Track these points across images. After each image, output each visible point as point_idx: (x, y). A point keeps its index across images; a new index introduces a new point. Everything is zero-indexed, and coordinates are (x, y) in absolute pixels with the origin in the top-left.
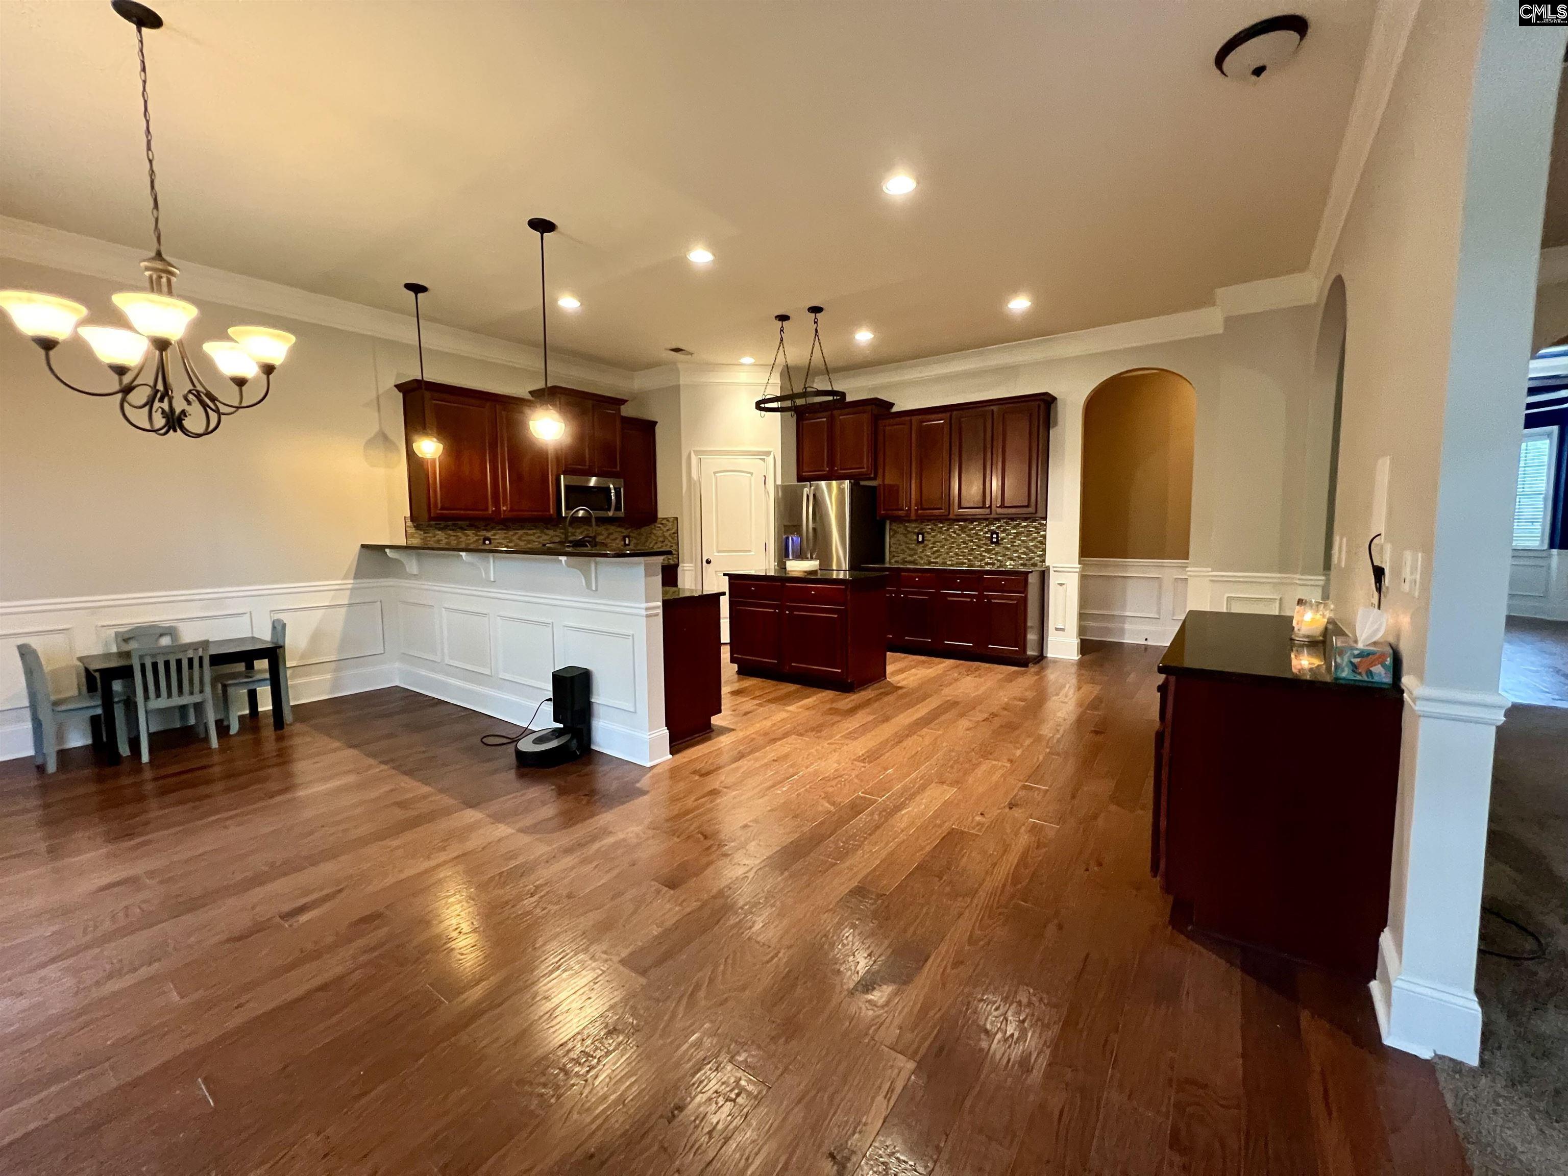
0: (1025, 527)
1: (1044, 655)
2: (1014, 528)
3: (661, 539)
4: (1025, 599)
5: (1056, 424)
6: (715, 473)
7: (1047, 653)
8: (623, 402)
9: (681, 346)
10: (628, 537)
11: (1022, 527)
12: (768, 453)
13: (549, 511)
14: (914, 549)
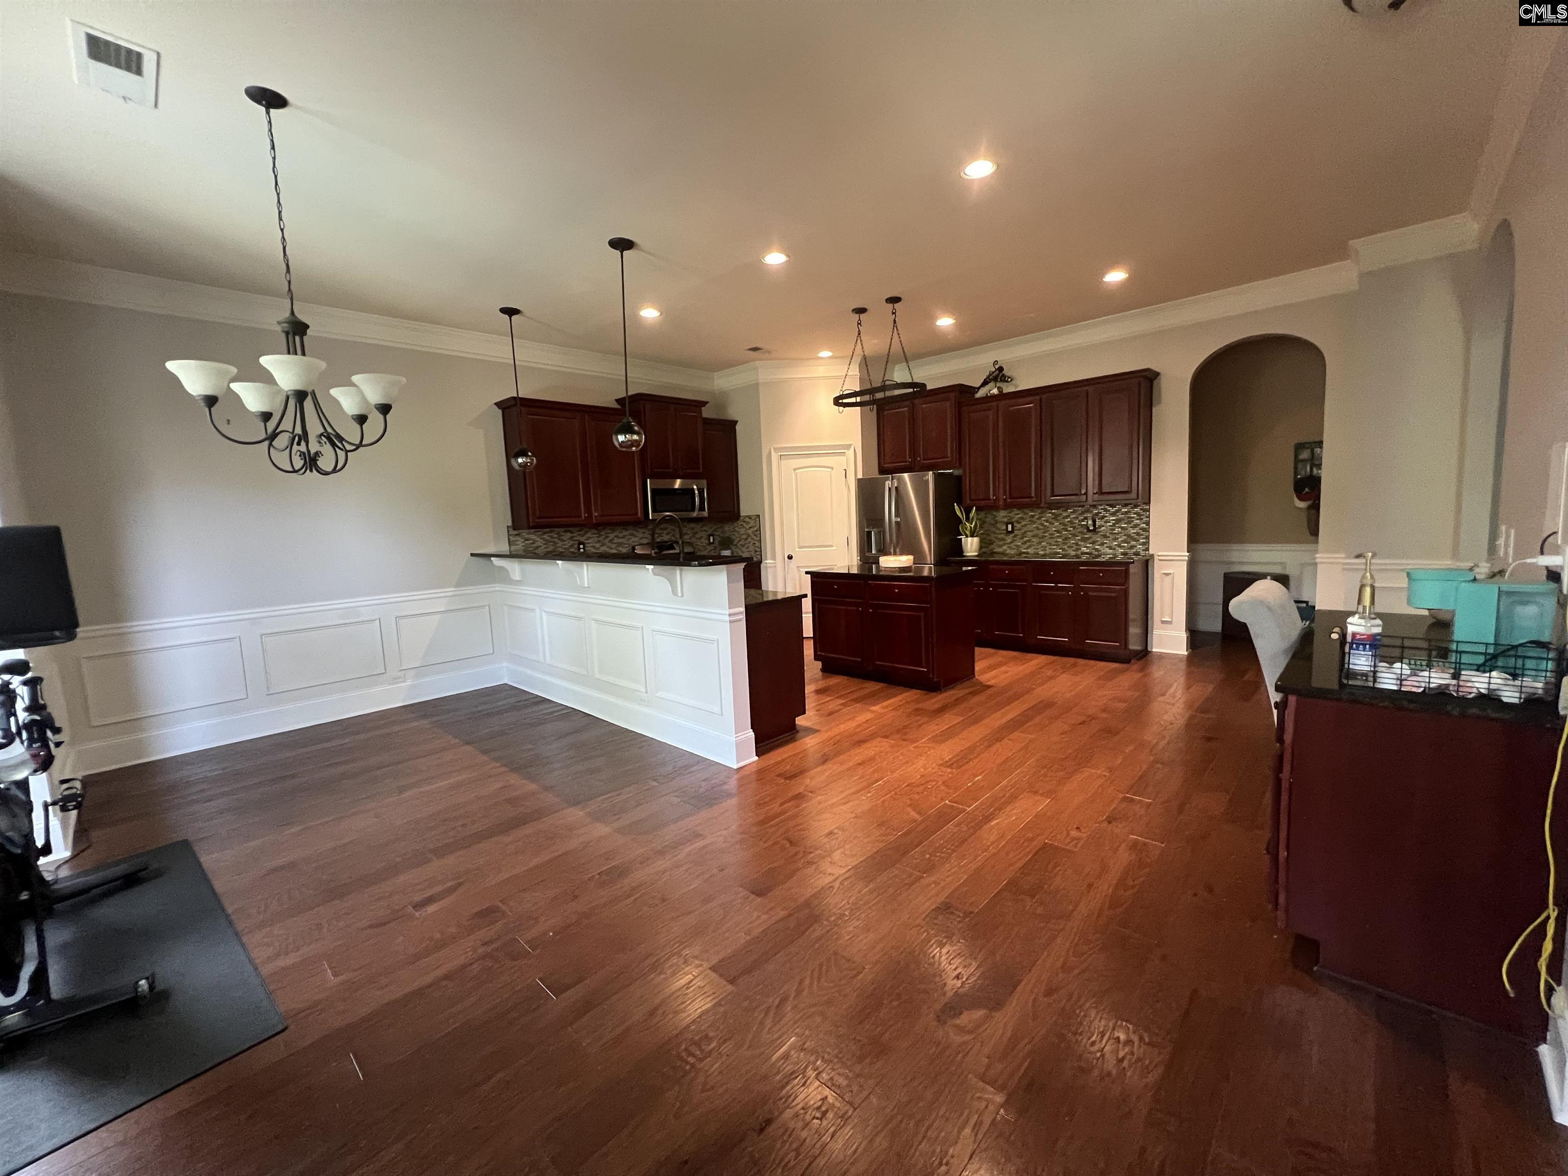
0: (1126, 513)
1: (1149, 649)
2: (1113, 514)
3: (744, 537)
4: (1126, 593)
5: (1159, 402)
6: (795, 470)
7: (1152, 648)
8: (704, 403)
9: (759, 345)
10: (713, 535)
11: (1122, 514)
12: (848, 447)
13: (637, 514)
14: (1003, 539)
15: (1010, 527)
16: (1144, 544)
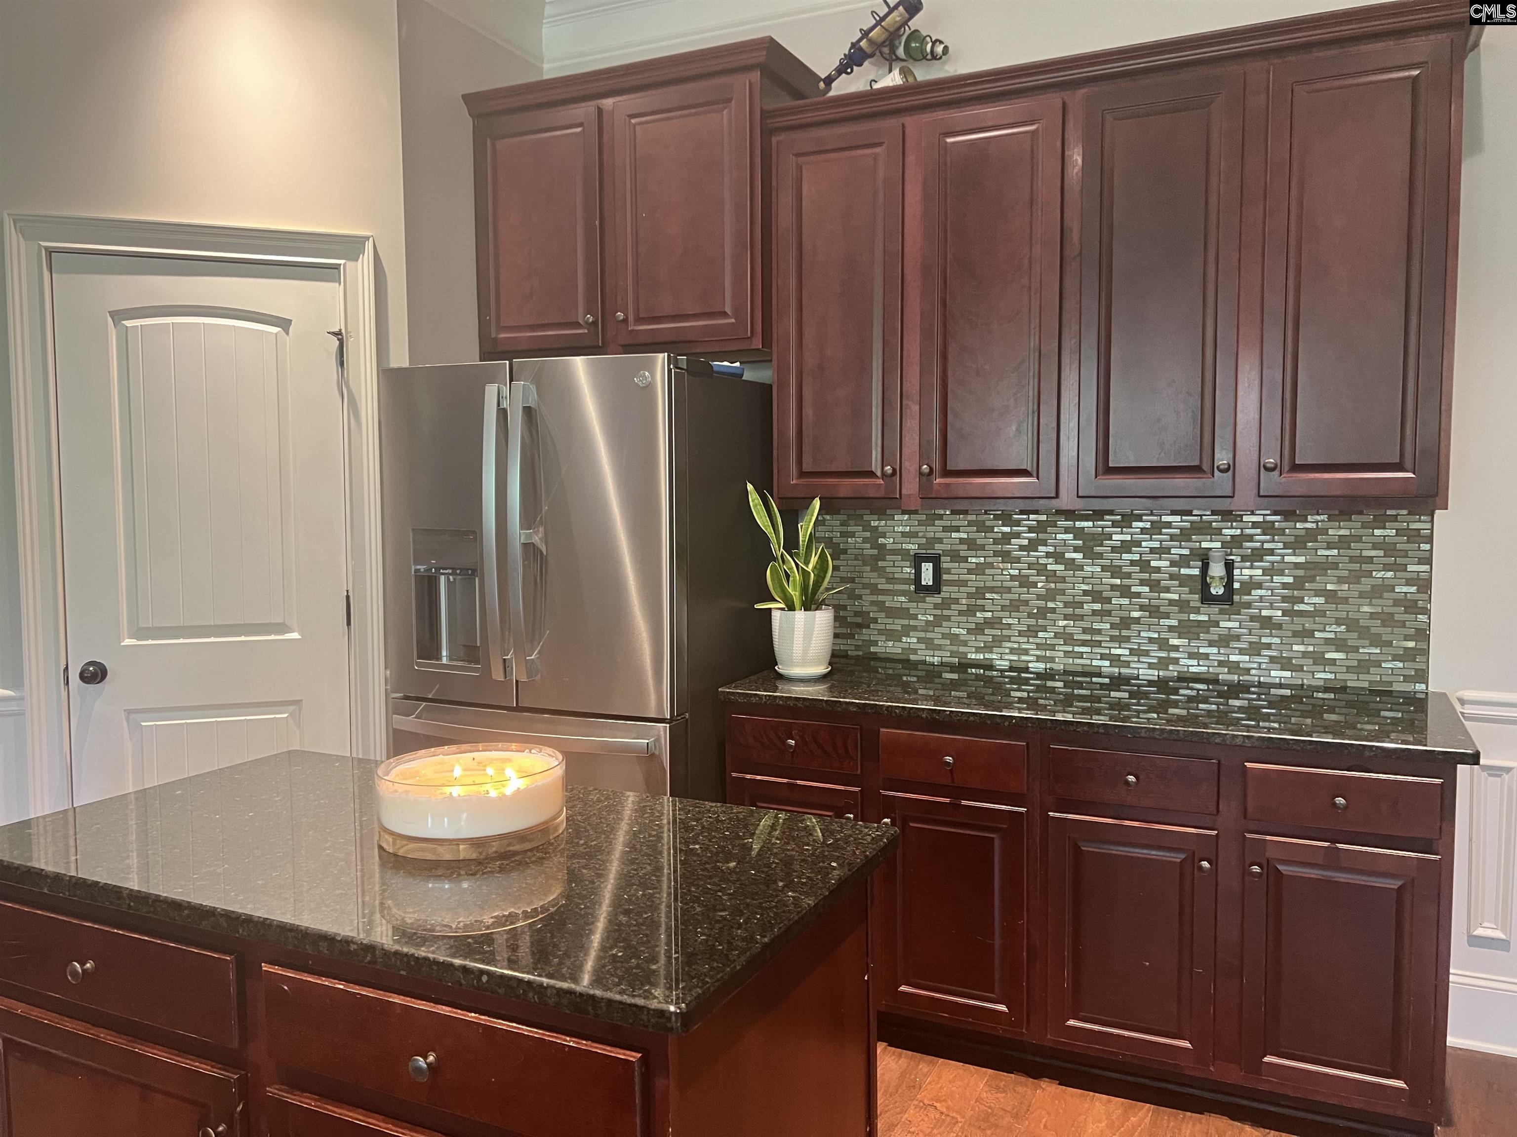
0: (1343, 543)
2: (1297, 544)
6: (118, 316)
11: (1331, 546)
12: (350, 247)
14: (903, 613)
15: (927, 570)
16: (1408, 656)
